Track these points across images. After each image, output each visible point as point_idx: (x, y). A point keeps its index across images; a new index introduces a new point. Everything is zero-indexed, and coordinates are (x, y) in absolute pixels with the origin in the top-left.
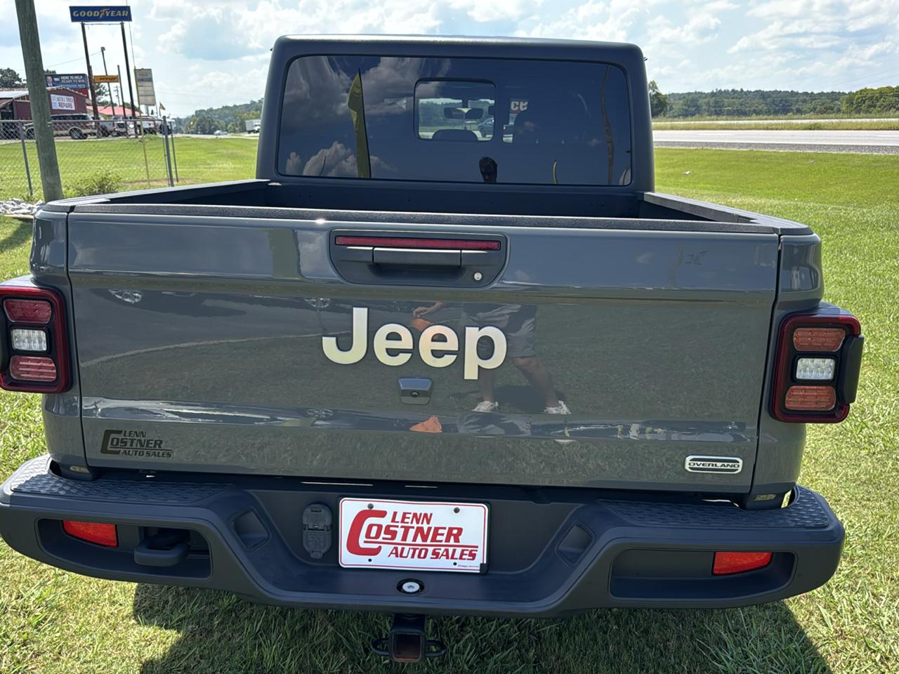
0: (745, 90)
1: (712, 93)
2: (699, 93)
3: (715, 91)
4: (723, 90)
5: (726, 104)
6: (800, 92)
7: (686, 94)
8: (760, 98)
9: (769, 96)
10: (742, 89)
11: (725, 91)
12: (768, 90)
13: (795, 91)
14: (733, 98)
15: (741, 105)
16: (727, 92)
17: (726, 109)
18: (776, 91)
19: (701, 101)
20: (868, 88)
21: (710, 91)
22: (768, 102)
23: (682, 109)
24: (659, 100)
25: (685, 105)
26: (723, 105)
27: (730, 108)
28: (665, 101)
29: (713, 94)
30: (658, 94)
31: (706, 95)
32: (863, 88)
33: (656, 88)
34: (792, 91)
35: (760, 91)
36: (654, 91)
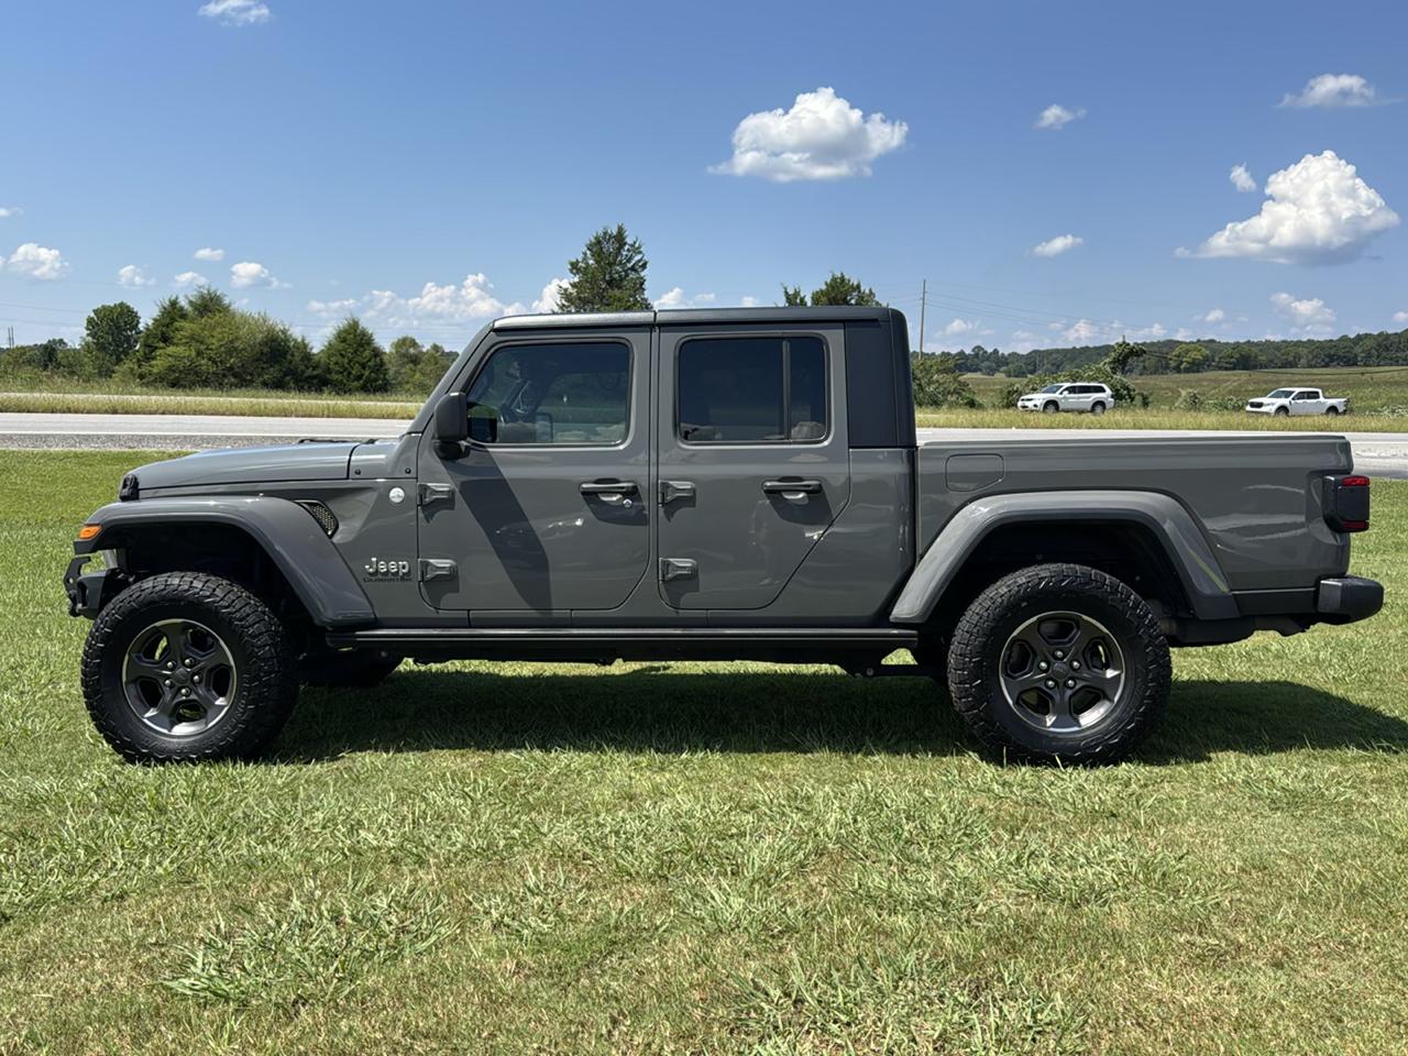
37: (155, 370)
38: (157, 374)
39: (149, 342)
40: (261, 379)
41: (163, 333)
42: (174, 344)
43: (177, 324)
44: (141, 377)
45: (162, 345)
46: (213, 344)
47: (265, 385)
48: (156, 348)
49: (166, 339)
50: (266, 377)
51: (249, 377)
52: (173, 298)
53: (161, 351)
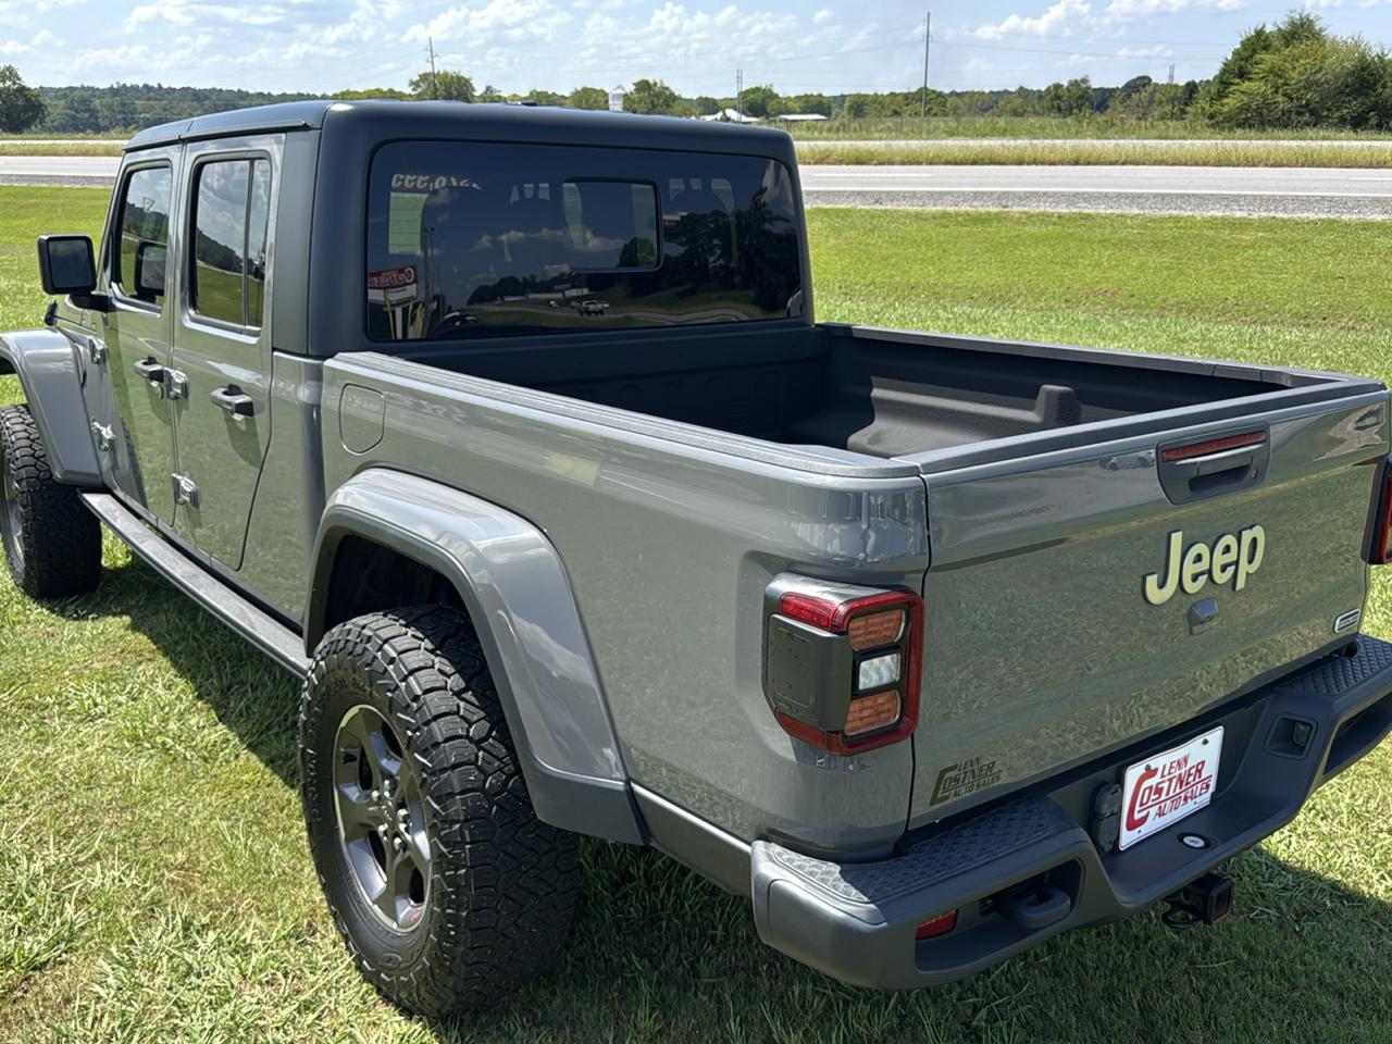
0: (165, 86)
1: (111, 88)
2: (89, 88)
3: (115, 86)
4: (128, 85)
5: (139, 109)
6: (251, 91)
7: (66, 89)
8: (192, 101)
9: (207, 98)
10: (159, 85)
11: (132, 86)
12: (202, 88)
13: (244, 90)
14: (149, 99)
15: (165, 110)
16: (135, 88)
17: (142, 116)
18: (214, 90)
19: (97, 103)
20: (351, 90)
21: (107, 86)
22: (206, 107)
23: (66, 114)
24: (28, 100)
25: (71, 109)
26: (136, 109)
27: (148, 116)
28: (38, 101)
29: (113, 92)
30: (23, 89)
31: (102, 93)
32: (345, 90)
33: (19, 79)
34: (239, 91)
35: (189, 88)
36: (15, 83)
37: (1225, 109)
38: (1228, 113)
39: (1225, 78)
40: (1338, 114)
41: (1241, 68)
42: (1250, 79)
43: (1257, 57)
44: (1211, 117)
45: (1237, 80)
46: (1293, 79)
47: (1342, 123)
48: (1232, 84)
49: (1243, 75)
50: (1345, 111)
51: (1325, 113)
52: (1259, 27)
53: (1235, 87)
